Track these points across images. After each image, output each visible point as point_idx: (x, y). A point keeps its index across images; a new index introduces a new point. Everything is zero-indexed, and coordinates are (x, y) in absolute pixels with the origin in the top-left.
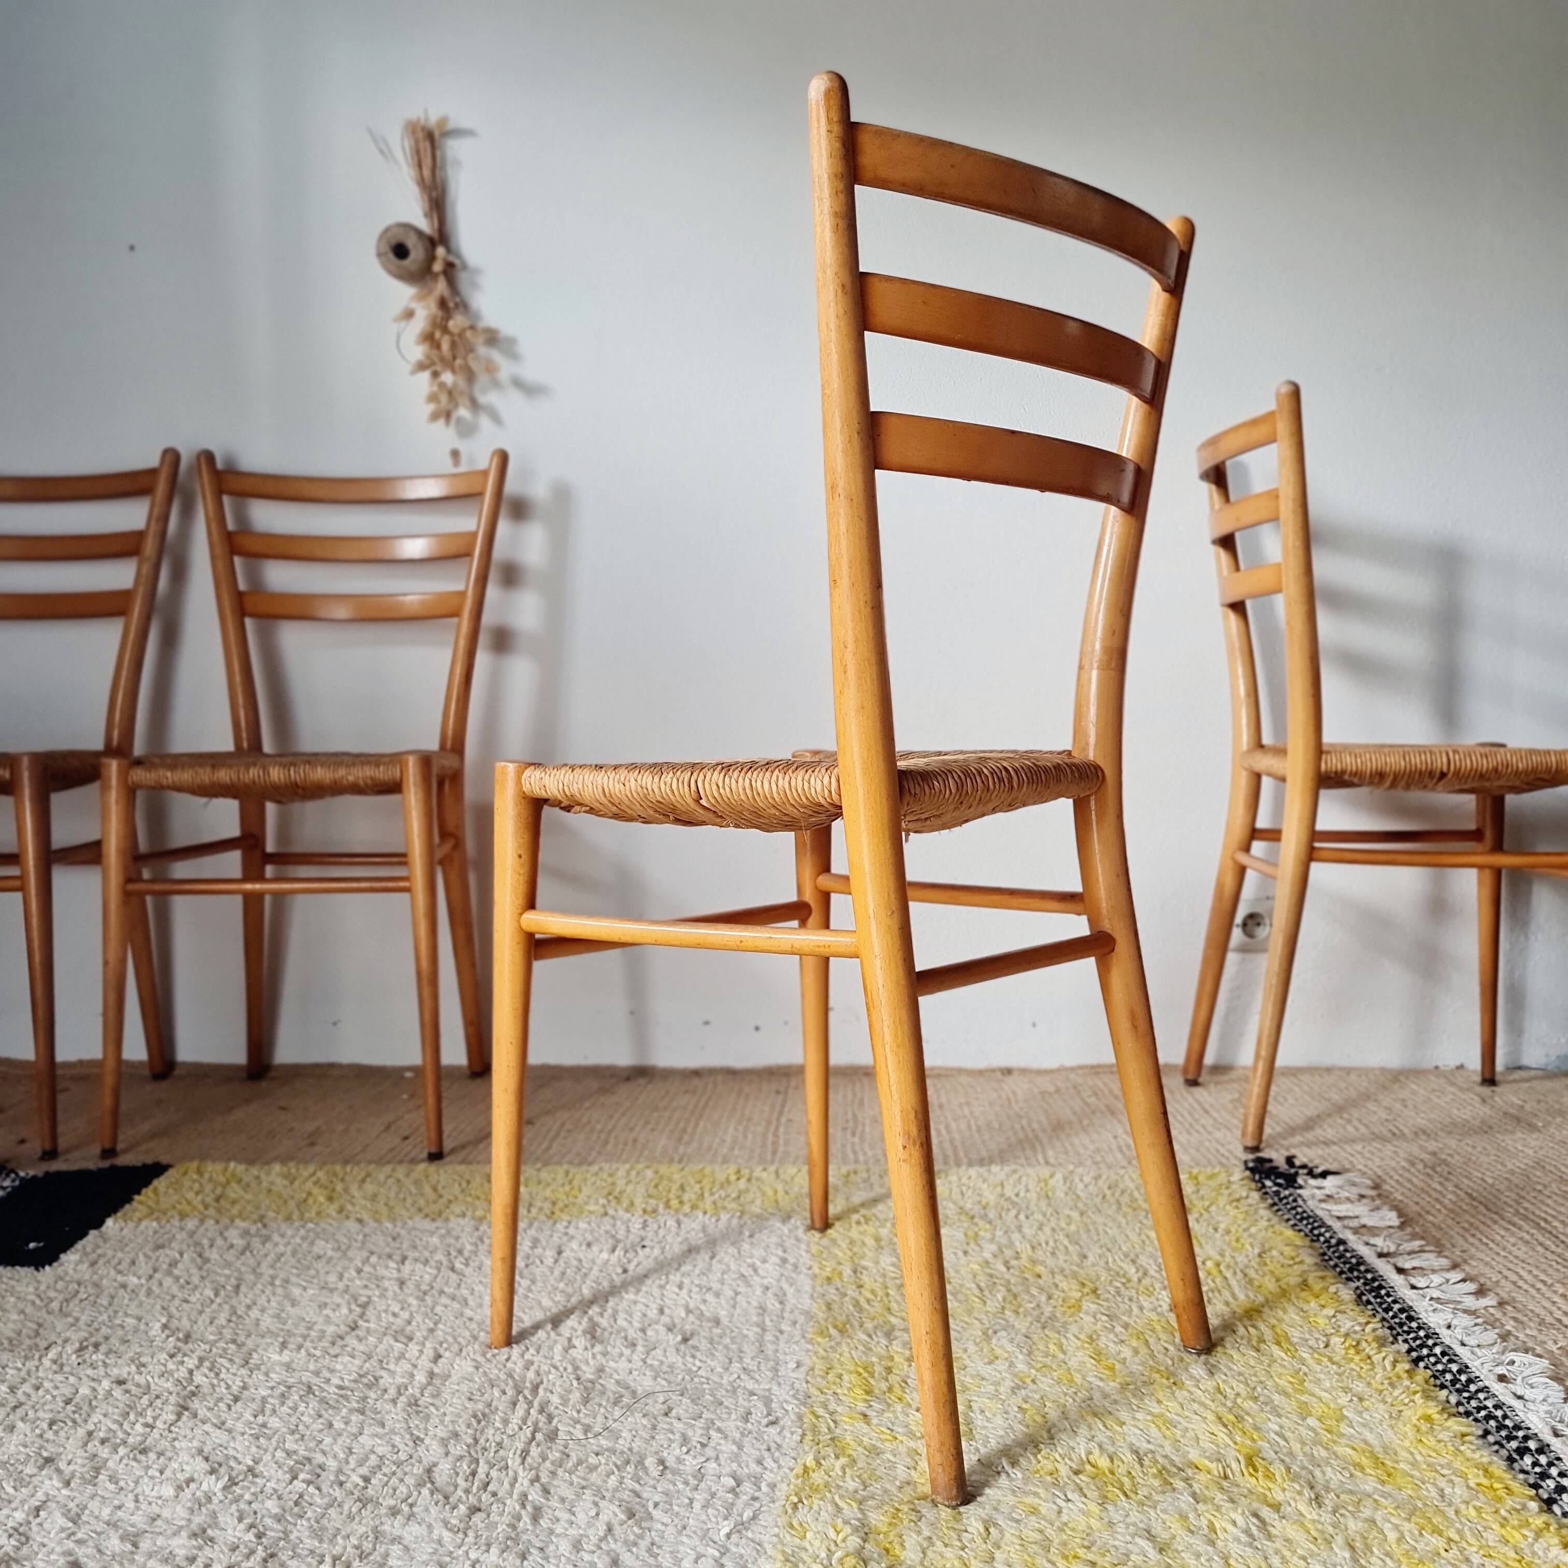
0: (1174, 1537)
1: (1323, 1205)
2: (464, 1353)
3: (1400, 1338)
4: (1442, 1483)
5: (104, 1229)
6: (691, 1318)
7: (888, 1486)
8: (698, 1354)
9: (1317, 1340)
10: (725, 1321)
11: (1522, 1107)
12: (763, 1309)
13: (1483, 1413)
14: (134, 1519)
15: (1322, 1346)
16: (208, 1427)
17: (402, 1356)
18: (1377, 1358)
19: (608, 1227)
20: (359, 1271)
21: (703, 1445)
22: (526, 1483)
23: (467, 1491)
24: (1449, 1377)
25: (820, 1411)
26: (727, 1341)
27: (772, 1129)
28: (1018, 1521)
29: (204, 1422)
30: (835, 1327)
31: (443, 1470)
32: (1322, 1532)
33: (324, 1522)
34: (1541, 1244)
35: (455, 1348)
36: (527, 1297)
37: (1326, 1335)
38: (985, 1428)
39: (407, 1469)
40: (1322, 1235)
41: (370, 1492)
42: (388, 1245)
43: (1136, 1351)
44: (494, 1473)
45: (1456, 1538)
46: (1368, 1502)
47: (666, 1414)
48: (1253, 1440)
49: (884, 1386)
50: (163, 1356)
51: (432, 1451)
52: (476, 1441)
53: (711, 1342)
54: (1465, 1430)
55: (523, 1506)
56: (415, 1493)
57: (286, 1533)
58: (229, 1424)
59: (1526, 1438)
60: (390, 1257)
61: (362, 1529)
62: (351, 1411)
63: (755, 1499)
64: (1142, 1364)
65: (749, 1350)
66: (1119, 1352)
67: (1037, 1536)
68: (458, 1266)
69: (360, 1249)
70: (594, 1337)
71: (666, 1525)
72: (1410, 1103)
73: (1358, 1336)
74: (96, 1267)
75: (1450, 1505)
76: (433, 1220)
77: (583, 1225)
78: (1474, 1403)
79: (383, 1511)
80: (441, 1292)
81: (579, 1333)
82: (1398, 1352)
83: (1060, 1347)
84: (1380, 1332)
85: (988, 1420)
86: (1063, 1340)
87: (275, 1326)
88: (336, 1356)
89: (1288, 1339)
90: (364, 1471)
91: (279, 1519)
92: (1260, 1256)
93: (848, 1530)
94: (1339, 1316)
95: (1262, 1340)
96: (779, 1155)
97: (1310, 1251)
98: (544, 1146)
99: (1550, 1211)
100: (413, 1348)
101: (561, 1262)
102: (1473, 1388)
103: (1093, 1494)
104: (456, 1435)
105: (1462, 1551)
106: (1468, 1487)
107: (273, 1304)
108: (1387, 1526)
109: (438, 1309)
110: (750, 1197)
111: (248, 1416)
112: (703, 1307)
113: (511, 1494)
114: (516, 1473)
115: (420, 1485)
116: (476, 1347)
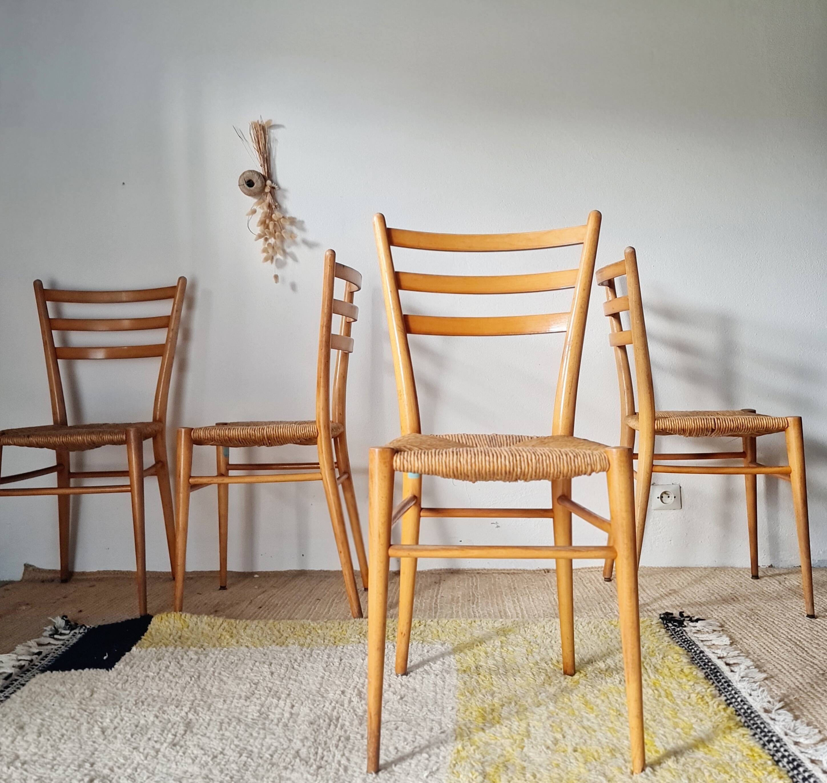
0: (615, 776)
1: (695, 635)
2: (304, 704)
3: (723, 695)
4: (731, 754)
5: (132, 651)
6: (404, 689)
7: (493, 757)
8: (408, 704)
9: (685, 695)
10: (418, 690)
11: (798, 586)
12: (435, 684)
13: (755, 726)
14: (177, 772)
15: (687, 698)
16: (199, 736)
17: (277, 706)
18: (711, 703)
19: (362, 649)
20: (252, 670)
21: (413, 742)
22: (339, 756)
23: (315, 760)
24: (743, 711)
25: (463, 728)
26: (420, 698)
27: (434, 601)
28: (549, 770)
29: (196, 734)
30: (469, 692)
31: (303, 752)
32: (677, 773)
33: (257, 772)
34: (795, 652)
35: (300, 702)
36: (329, 680)
37: (689, 693)
38: (535, 734)
39: (288, 751)
40: (693, 649)
41: (274, 761)
42: (262, 657)
43: (603, 701)
44: (325, 753)
45: (734, 775)
46: (699, 762)
47: (396, 729)
48: (652, 737)
49: (491, 717)
50: (173, 707)
51: (297, 744)
52: (316, 741)
53: (413, 699)
54: (744, 732)
55: (340, 766)
56: (293, 761)
57: (242, 777)
58: (208, 734)
59: (772, 736)
60: (264, 663)
61: (273, 775)
62: (260, 729)
63: (437, 762)
64: (606, 707)
65: (430, 703)
66: (596, 702)
67: (558, 776)
68: (295, 666)
69: (250, 659)
70: (361, 697)
71: (400, 773)
72: (743, 585)
73: (703, 694)
74: (133, 668)
75: (734, 762)
76: (281, 646)
77: (350, 648)
78: (752, 722)
79: (281, 768)
80: (290, 678)
81: (354, 695)
82: (721, 700)
83: (569, 700)
84: (714, 692)
85: (537, 730)
86: (571, 697)
87: (218, 693)
88: (248, 706)
89: (672, 695)
90: (270, 752)
91: (238, 771)
92: (662, 658)
93: (477, 774)
94: (696, 685)
95: (660, 696)
96: (438, 614)
97: (686, 656)
98: (326, 610)
99: (803, 637)
100: (282, 703)
101: (342, 664)
102: (753, 715)
103: (581, 759)
104: (306, 738)
105: (736, 780)
106: (743, 756)
107: (216, 683)
108: (705, 771)
109: (290, 686)
110: (426, 634)
111: (216, 731)
112: (408, 684)
113: (334, 761)
114: (334, 753)
115: (295, 758)
116: (310, 701)
